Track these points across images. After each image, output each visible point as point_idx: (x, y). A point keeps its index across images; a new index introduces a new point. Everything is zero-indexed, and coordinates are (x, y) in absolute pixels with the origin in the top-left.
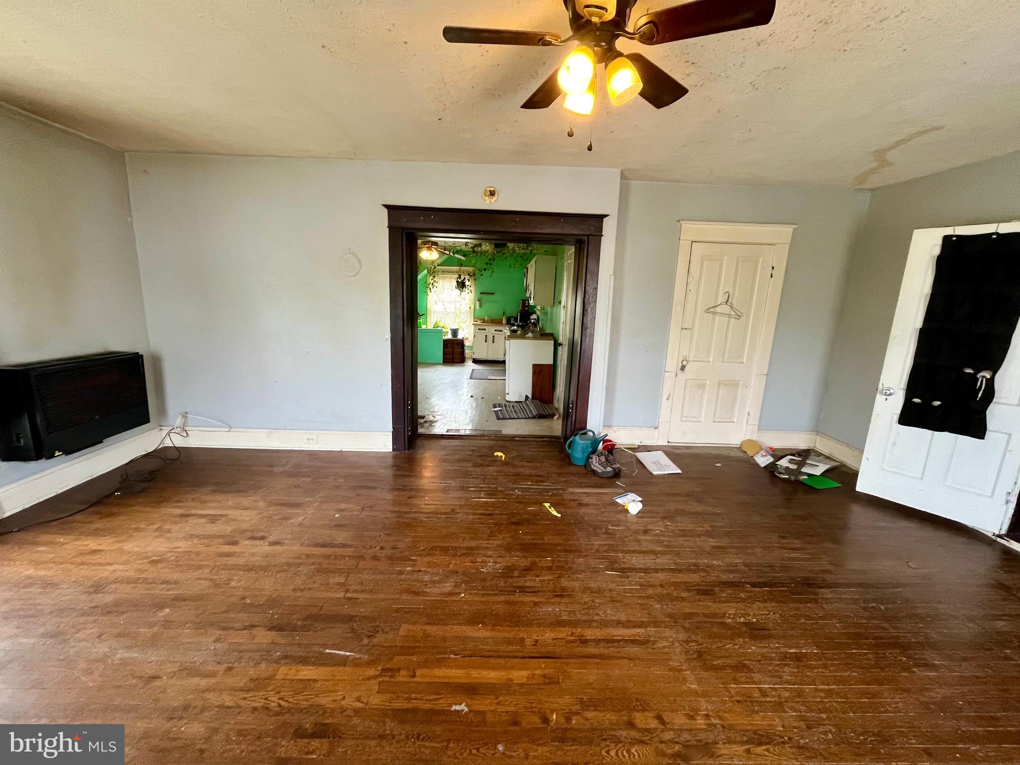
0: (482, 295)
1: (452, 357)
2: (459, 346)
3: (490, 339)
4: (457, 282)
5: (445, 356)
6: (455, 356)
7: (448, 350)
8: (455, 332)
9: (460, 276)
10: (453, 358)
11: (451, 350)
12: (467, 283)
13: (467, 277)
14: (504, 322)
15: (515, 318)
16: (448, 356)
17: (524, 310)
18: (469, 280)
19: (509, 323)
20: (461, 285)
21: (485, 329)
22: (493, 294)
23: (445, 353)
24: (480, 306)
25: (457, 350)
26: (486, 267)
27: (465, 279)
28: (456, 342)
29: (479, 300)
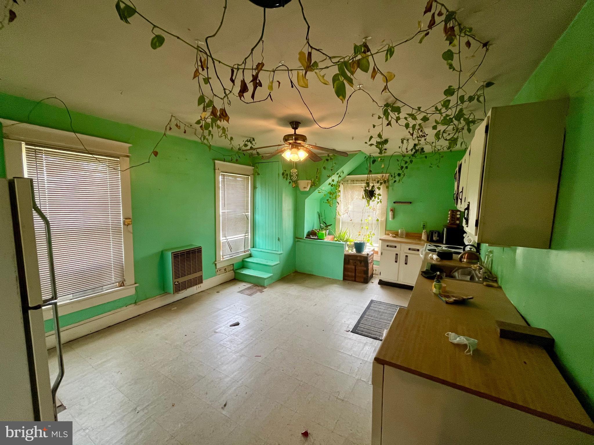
0: (396, 204)
1: (354, 274)
2: (363, 264)
3: (402, 259)
4: (365, 191)
5: (346, 273)
6: (357, 274)
7: (349, 266)
8: (359, 247)
9: (368, 184)
10: (355, 276)
11: (353, 267)
12: (377, 192)
13: (377, 185)
14: (424, 237)
15: (439, 233)
16: (350, 274)
17: (454, 224)
18: (379, 188)
19: (430, 239)
20: (370, 194)
21: (395, 247)
22: (411, 203)
23: (345, 270)
24: (394, 217)
25: (360, 268)
26: (400, 172)
27: (373, 186)
28: (359, 258)
29: (392, 210)
